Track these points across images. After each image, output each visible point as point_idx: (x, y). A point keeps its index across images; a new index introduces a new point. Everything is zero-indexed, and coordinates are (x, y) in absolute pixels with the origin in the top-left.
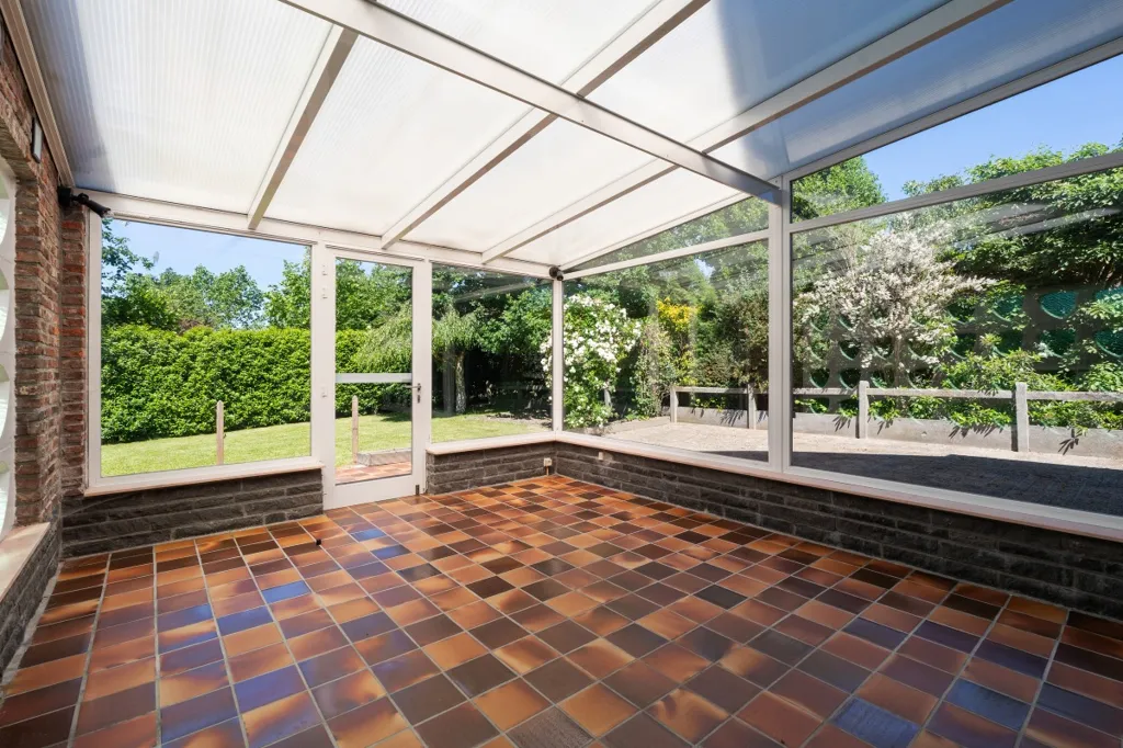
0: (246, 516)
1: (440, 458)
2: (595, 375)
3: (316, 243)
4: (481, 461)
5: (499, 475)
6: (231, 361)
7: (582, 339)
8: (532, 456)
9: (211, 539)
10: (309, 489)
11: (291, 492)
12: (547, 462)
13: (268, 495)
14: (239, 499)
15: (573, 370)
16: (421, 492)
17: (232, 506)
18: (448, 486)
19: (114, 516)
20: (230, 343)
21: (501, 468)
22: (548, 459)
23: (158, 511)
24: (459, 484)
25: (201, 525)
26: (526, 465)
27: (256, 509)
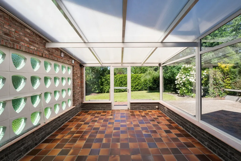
0: (100, 109)
1: (131, 103)
2: (189, 85)
3: (111, 66)
4: (140, 105)
5: (145, 108)
6: (122, 80)
7: (185, 76)
8: (153, 105)
9: (95, 111)
10: (109, 106)
11: (107, 106)
12: (157, 107)
13: (103, 106)
14: (100, 106)
15: (182, 84)
16: (129, 109)
17: (99, 107)
18: (133, 109)
19: (86, 106)
20: (122, 77)
21: (145, 107)
22: (157, 106)
23: (91, 106)
24: (136, 109)
25: (95, 109)
26: (151, 107)
27: (102, 108)
